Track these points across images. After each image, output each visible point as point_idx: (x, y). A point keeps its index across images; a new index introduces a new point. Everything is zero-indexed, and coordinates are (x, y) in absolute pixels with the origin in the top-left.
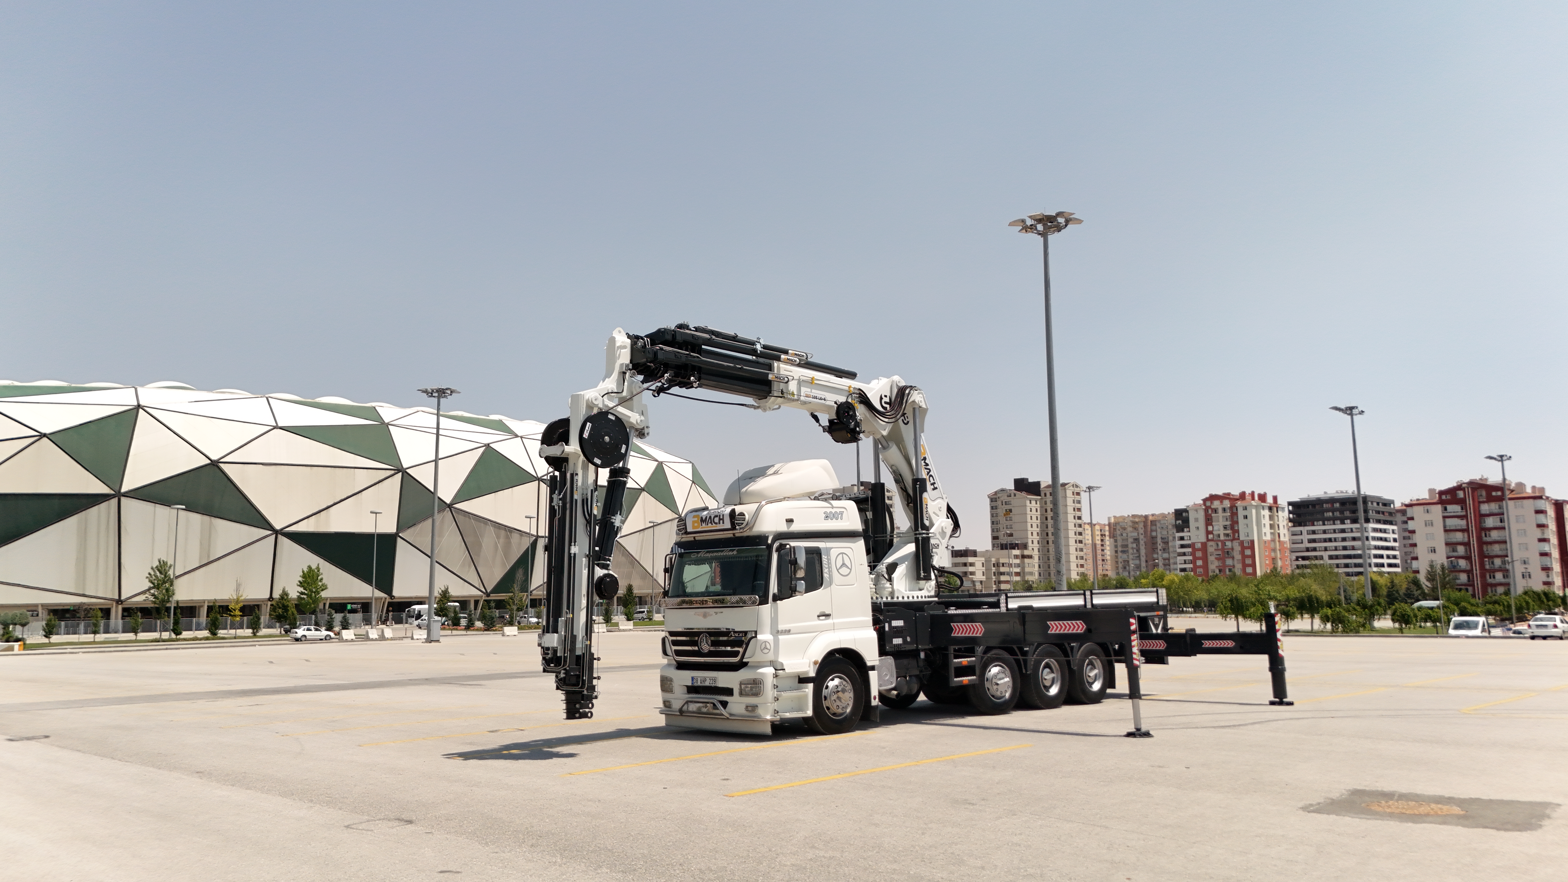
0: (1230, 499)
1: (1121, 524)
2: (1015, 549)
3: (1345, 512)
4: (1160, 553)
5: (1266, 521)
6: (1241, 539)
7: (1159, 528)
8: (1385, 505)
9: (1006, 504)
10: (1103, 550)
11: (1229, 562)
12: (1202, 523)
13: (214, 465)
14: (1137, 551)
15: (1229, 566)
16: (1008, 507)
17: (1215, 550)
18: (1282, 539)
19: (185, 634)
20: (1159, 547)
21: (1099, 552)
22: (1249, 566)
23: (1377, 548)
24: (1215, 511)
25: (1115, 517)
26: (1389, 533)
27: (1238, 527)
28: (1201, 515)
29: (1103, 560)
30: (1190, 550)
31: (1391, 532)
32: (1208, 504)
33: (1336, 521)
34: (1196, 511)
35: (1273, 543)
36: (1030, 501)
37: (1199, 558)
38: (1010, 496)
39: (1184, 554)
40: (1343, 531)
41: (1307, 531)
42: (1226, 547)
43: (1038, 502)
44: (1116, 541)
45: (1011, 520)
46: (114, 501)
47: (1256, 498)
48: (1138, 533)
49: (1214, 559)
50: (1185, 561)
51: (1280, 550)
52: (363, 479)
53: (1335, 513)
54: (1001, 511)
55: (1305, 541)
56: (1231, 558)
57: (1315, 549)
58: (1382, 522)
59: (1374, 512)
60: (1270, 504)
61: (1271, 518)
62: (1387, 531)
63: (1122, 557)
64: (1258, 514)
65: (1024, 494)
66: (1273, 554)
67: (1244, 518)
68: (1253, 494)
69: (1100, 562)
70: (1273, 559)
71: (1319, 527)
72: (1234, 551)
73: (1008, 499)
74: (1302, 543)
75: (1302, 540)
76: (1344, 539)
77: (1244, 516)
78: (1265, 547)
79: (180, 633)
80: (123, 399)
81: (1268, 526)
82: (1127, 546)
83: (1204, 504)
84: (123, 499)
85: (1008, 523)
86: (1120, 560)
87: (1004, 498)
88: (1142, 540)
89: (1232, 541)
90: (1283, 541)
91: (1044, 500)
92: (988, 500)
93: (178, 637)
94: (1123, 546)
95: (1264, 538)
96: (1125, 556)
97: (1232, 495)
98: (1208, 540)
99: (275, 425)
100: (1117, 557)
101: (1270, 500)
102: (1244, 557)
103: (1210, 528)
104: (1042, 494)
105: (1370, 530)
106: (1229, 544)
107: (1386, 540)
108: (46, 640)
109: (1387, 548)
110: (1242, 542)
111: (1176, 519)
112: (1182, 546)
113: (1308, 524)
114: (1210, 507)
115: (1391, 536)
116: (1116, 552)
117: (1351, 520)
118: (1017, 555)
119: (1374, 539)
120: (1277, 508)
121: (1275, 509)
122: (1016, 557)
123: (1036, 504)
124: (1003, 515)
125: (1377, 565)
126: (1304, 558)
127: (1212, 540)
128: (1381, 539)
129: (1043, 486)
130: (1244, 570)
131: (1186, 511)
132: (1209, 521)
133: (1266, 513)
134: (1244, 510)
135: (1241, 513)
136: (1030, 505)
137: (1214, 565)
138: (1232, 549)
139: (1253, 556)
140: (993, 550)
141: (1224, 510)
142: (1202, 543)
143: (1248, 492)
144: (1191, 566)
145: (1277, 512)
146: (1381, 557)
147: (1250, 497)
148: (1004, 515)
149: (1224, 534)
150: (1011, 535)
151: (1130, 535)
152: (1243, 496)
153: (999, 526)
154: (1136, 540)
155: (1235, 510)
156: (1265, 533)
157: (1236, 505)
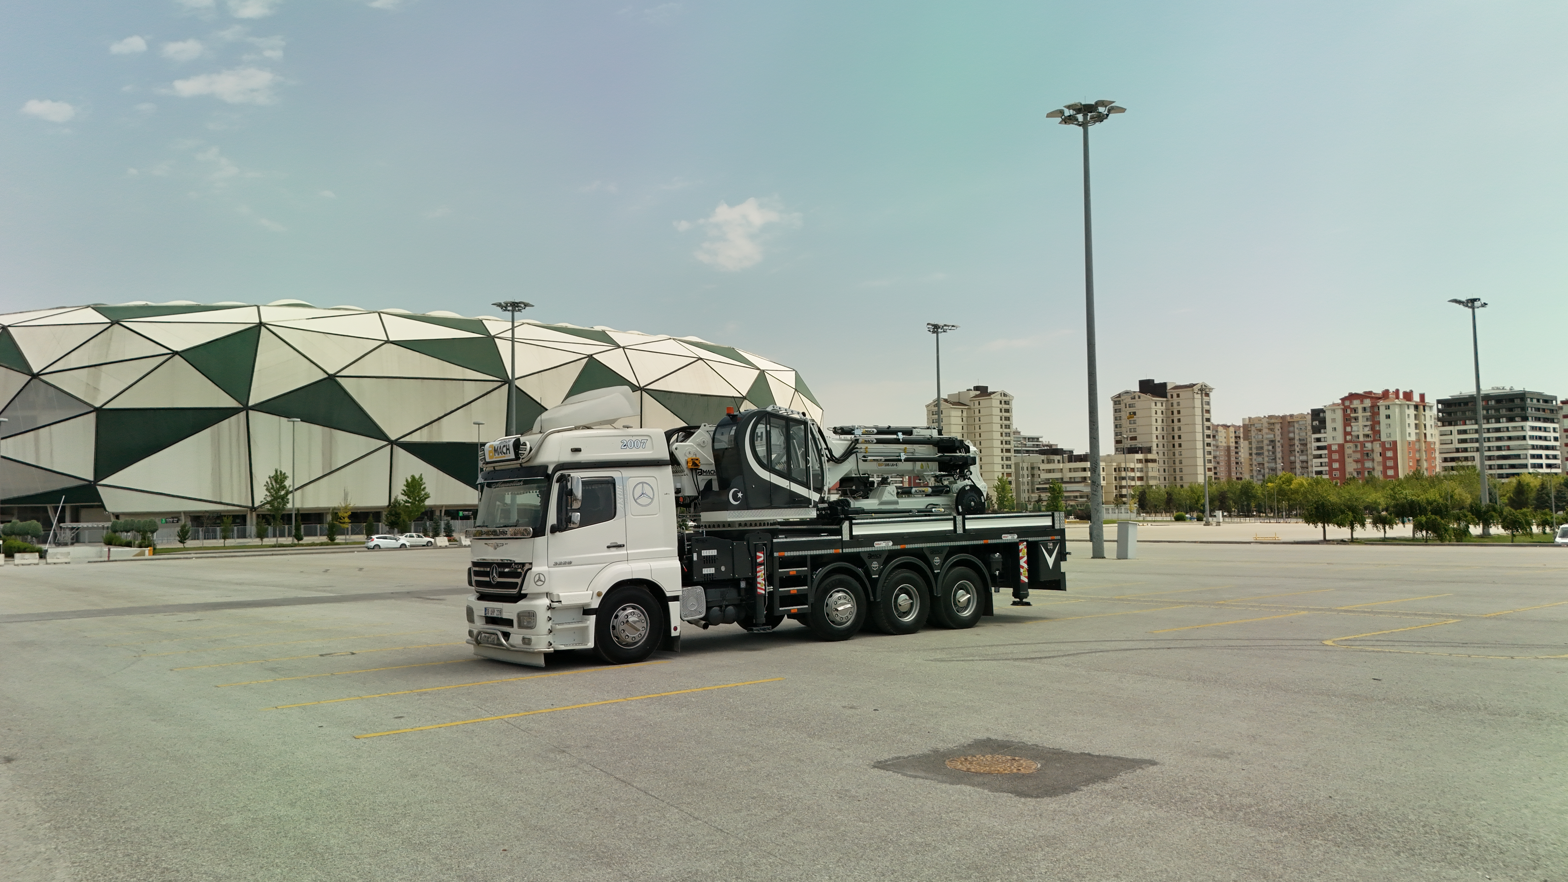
0: (1372, 398)
1: (1256, 425)
2: (1138, 453)
3: (1501, 410)
4: (1297, 455)
5: (1412, 421)
6: (1382, 440)
7: (1298, 428)
8: (1546, 401)
9: (1130, 407)
10: (1237, 453)
11: (1368, 464)
12: (1339, 424)
13: (331, 379)
14: (1273, 453)
15: (1369, 468)
16: (1132, 410)
17: (1354, 452)
18: (1429, 439)
19: (307, 540)
20: (1297, 449)
21: (1233, 453)
22: (1390, 468)
23: (1534, 447)
24: (1355, 410)
25: (1250, 418)
26: (1550, 432)
27: (1379, 428)
28: (1339, 415)
29: (1237, 463)
30: (1326, 452)
31: (1552, 430)
32: (1347, 403)
33: (1490, 421)
34: (1334, 410)
35: (1417, 444)
36: (1156, 403)
37: (1336, 461)
38: (1134, 398)
39: (1320, 456)
40: (1498, 430)
41: (1458, 430)
42: (1365, 449)
43: (1164, 405)
44: (1250, 443)
45: (1135, 423)
46: (243, 415)
47: (1401, 396)
48: (1274, 435)
49: (1352, 461)
50: (1321, 463)
51: (1425, 451)
52: (471, 391)
53: (1490, 411)
54: (1124, 414)
55: (1455, 442)
56: (1370, 460)
57: (1465, 450)
58: (1542, 420)
59: (1533, 409)
60: (1416, 402)
61: (1416, 417)
62: (1548, 430)
63: (1257, 459)
64: (1402, 413)
65: (1149, 396)
66: (1417, 456)
67: (1387, 418)
68: (1397, 392)
69: (1233, 465)
70: (1418, 461)
71: (1469, 427)
72: (1375, 453)
73: (1133, 401)
74: (1452, 443)
75: (1452, 440)
76: (1499, 439)
77: (1386, 416)
78: (1409, 448)
79: (301, 539)
80: (247, 317)
81: (1413, 426)
82: (1262, 448)
83: (1343, 403)
84: (251, 412)
85: (1133, 426)
86: (1255, 463)
87: (1129, 401)
88: (1279, 441)
89: (1372, 442)
90: (1430, 442)
91: (1170, 402)
92: (1112, 403)
93: (301, 542)
94: (1257, 448)
95: (1408, 439)
96: (1260, 459)
97: (1374, 394)
98: (1346, 441)
99: (386, 339)
100: (1251, 459)
101: (1416, 398)
102: (1385, 458)
103: (1348, 429)
104: (1169, 396)
105: (1528, 428)
106: (1369, 445)
107: (1545, 439)
108: (181, 545)
109: (1547, 448)
110: (1384, 443)
111: (1313, 420)
112: (1319, 448)
113: (1459, 423)
114: (1349, 407)
115: (1552, 435)
116: (1251, 454)
117: (1506, 418)
118: (1140, 460)
119: (1532, 438)
120: (1424, 407)
121: (1422, 407)
122: (1140, 461)
123: (1162, 406)
124: (1126, 418)
125: (1534, 466)
126: (1453, 459)
127: (1350, 441)
128: (1540, 438)
129: (1169, 387)
130: (1384, 473)
131: (1322, 411)
132: (1347, 421)
133: (1412, 412)
134: (1386, 409)
135: (1383, 412)
136: (1156, 407)
137: (1351, 467)
138: (1373, 451)
139: (1395, 458)
140: (1115, 454)
141: (1364, 409)
142: (1339, 445)
143: (1392, 390)
144: (1327, 468)
145: (1424, 410)
146: (1540, 457)
147: (1394, 396)
148: (1128, 418)
149: (1364, 435)
150: (1134, 438)
151: (1265, 436)
152: (1386, 394)
153: (1123, 429)
154: (1272, 442)
155: (1376, 410)
156: (1409, 433)
157: (1378, 404)
